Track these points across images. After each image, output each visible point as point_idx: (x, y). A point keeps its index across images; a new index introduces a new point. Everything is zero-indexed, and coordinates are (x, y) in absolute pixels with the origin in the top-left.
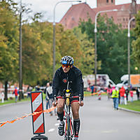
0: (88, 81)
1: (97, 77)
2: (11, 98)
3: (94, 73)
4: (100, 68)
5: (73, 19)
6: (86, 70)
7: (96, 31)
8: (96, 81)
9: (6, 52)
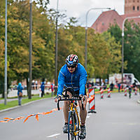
0: (116, 79)
1: (124, 76)
2: (48, 93)
3: (120, 72)
4: (126, 68)
5: (103, 24)
6: (114, 70)
7: (123, 35)
8: (123, 79)
9: (43, 53)
